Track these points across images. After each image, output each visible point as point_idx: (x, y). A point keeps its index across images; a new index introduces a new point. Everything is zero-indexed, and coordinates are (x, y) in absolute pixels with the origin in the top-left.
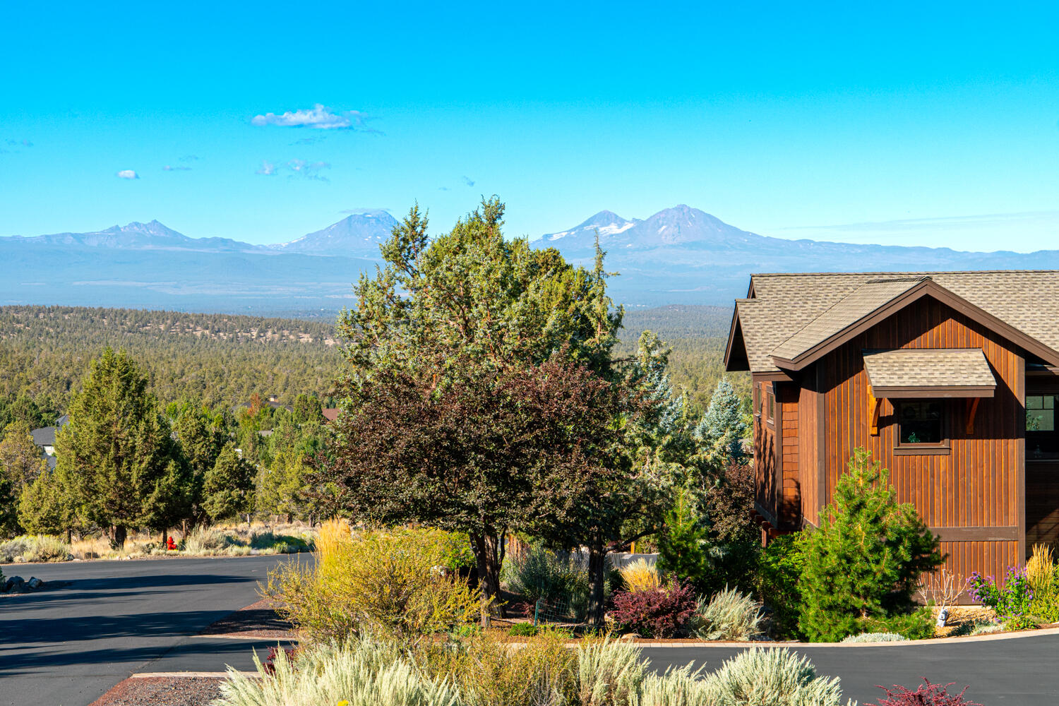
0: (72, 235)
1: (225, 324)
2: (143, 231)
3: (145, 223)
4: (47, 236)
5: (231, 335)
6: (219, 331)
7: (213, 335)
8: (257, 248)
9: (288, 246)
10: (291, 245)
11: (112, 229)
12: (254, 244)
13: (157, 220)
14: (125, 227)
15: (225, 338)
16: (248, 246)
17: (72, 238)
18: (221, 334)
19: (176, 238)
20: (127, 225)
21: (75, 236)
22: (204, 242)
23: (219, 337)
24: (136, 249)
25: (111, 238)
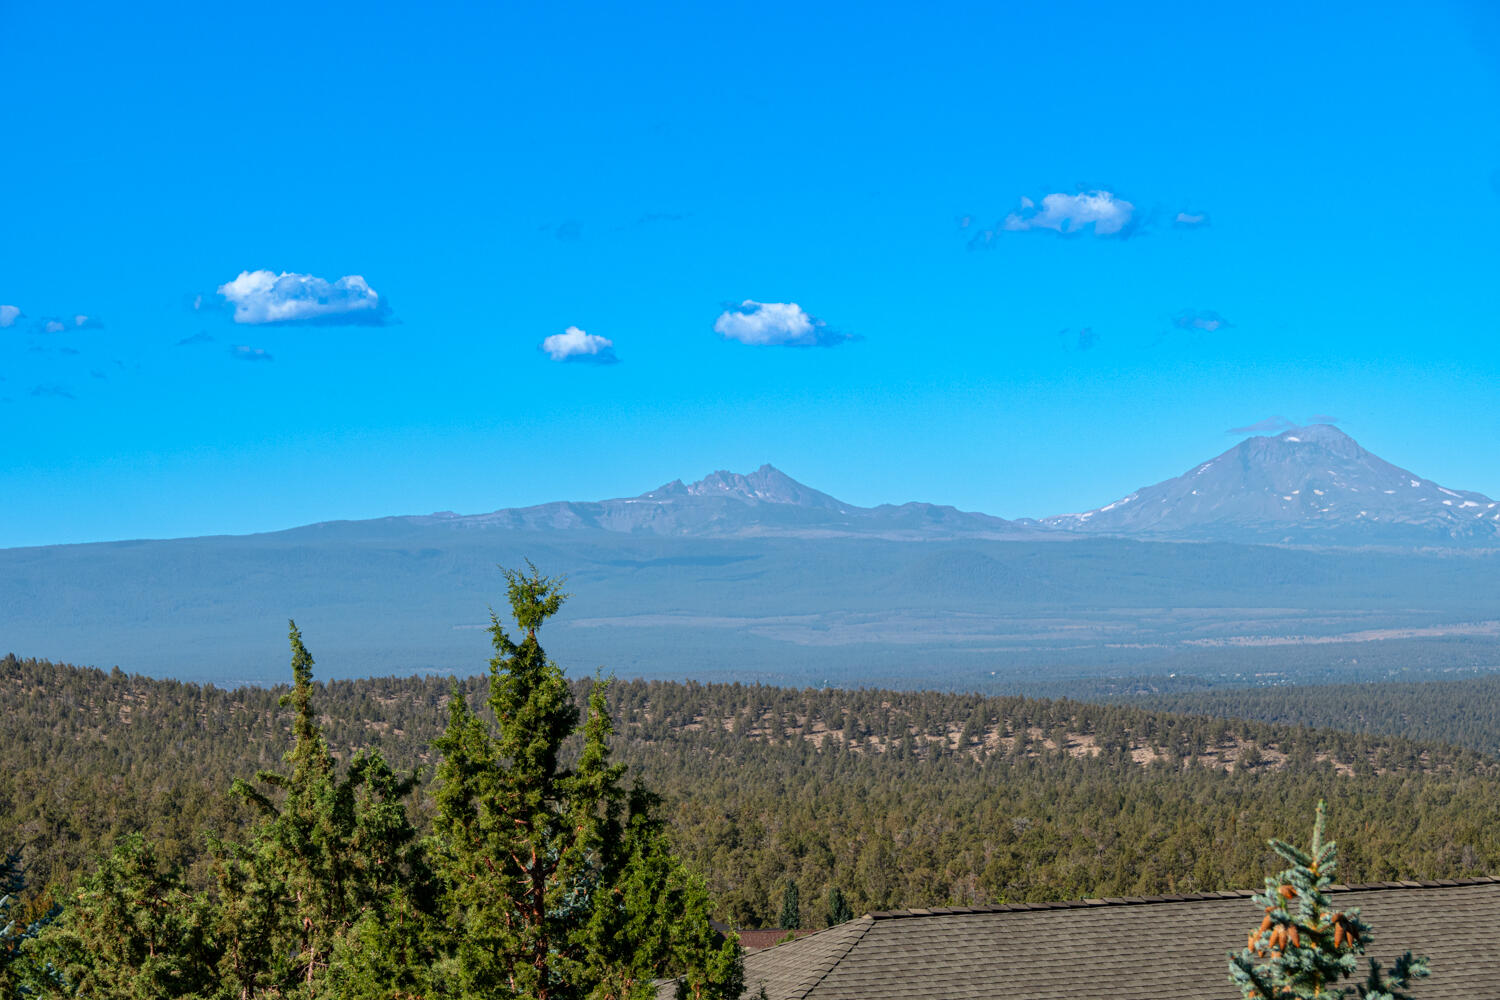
1: (885, 715)
2: (741, 492)
3: (745, 474)
4: (512, 512)
5: (896, 743)
6: (869, 733)
7: (854, 742)
8: (1016, 527)
9: (1091, 520)
10: (1100, 516)
11: (665, 491)
12: (1008, 517)
13: (774, 465)
14: (696, 485)
15: (883, 749)
16: (995, 524)
17: (570, 513)
18: (874, 740)
19: (819, 507)
20: (702, 479)
23: (868, 747)
24: (723, 536)
25: (664, 512)
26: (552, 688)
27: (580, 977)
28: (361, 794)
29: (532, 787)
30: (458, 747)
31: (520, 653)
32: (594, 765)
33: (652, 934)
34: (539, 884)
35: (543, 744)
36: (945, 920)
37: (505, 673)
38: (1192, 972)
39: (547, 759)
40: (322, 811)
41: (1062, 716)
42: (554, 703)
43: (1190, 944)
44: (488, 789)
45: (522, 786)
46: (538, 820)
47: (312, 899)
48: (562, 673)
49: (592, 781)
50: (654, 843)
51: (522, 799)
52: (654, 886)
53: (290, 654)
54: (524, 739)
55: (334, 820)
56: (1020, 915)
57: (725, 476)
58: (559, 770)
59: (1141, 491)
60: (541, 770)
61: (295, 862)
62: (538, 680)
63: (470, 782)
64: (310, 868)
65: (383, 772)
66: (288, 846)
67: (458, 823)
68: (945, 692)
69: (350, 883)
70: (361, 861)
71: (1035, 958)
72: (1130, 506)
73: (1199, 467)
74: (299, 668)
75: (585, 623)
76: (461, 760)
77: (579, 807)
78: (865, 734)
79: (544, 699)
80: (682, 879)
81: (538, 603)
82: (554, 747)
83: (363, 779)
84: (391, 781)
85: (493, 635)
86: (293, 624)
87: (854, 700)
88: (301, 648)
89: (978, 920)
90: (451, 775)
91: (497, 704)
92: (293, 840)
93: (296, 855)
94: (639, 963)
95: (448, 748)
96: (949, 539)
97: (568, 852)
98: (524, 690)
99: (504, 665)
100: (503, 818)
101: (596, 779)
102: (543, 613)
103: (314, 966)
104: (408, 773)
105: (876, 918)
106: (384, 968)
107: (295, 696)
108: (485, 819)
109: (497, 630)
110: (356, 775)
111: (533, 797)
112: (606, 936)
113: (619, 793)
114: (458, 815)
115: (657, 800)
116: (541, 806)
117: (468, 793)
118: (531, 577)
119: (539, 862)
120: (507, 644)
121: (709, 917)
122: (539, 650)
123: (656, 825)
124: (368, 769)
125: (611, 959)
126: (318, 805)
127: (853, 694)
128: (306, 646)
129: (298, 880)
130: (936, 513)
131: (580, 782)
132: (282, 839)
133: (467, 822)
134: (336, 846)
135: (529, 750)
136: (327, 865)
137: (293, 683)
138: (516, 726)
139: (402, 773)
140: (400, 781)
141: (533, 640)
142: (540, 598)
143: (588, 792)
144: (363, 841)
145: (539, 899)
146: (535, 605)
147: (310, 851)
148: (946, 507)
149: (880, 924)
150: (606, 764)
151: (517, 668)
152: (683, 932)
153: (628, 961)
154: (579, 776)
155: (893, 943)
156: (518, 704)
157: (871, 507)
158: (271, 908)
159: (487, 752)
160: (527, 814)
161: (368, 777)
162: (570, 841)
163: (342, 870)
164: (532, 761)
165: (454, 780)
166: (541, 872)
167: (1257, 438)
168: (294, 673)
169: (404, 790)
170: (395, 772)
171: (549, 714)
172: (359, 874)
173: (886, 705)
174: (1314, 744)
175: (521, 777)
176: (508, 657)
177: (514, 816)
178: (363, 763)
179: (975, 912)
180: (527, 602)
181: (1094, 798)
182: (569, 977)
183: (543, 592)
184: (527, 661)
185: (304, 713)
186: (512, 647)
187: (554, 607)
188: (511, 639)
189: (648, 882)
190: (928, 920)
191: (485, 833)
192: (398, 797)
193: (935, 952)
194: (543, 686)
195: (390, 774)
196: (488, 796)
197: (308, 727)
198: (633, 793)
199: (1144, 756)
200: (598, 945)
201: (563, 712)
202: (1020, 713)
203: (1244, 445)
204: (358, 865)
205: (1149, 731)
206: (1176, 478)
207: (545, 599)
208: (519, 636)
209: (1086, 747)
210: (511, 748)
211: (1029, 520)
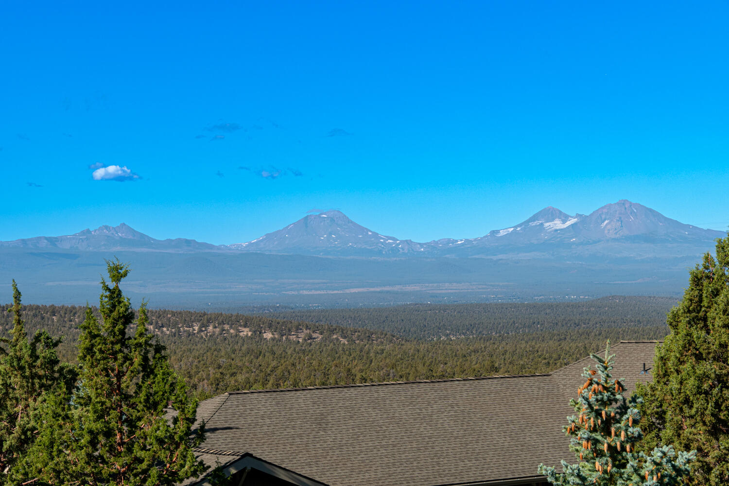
0: (46, 238)
1: (169, 320)
2: (113, 234)
3: (115, 227)
5: (173, 330)
6: (163, 326)
7: (157, 330)
8: (219, 248)
9: (247, 246)
10: (251, 244)
11: (83, 233)
12: (216, 244)
13: (125, 223)
14: (95, 231)
15: (168, 333)
16: (211, 247)
17: (46, 241)
18: (165, 329)
19: (144, 240)
20: (97, 228)
21: (49, 239)
22: (169, 243)
23: (162, 332)
24: (106, 251)
25: (83, 241)
26: (125, 305)
27: (136, 416)
28: (40, 347)
29: (117, 343)
30: (89, 328)
31: (112, 292)
32: (141, 335)
33: (164, 399)
34: (119, 380)
35: (121, 327)
36: (256, 395)
37: (107, 300)
38: (350, 414)
39: (122, 332)
40: (26, 353)
41: (236, 320)
42: (125, 312)
43: (347, 403)
44: (99, 344)
45: (112, 343)
46: (120, 356)
47: (22, 387)
48: (129, 300)
49: (141, 341)
50: (164, 365)
51: (112, 347)
52: (165, 381)
53: (13, 292)
54: (114, 325)
55: (31, 356)
56: (283, 393)
57: (106, 227)
58: (127, 336)
59: (267, 235)
60: (120, 337)
61: (15, 372)
62: (120, 302)
63: (94, 341)
64: (21, 375)
65: (48, 338)
66: (13, 367)
67: (88, 357)
68: (192, 311)
69: (36, 381)
70: (41, 372)
71: (291, 409)
72: (261, 241)
73: (289, 226)
74: (16, 298)
75: (51, 284)
76: (90, 333)
77: (135, 351)
78: (161, 327)
79: (122, 310)
80: (175, 378)
81: (119, 273)
82: (125, 328)
83: (40, 341)
84: (52, 342)
85: (102, 285)
86: (14, 281)
87: (157, 314)
88: (17, 290)
89: (268, 395)
90: (86, 339)
91: (103, 312)
92: (15, 364)
93: (16, 370)
94: (160, 410)
95: (85, 328)
96: (193, 252)
97: (131, 368)
98: (114, 306)
99: (106, 297)
100: (104, 355)
101: (142, 340)
102: (121, 276)
103: (22, 413)
104: (58, 338)
105: (230, 394)
106: (57, 413)
107: (14, 308)
108: (98, 356)
109: (103, 283)
110: (37, 339)
111: (117, 347)
112: (147, 400)
113: (151, 345)
114: (89, 354)
115: (164, 348)
116: (120, 351)
117: (93, 346)
118: (117, 263)
119: (119, 371)
120: (108, 289)
121: (186, 393)
122: (120, 291)
123: (164, 358)
124: (42, 337)
125: (148, 408)
126: (24, 350)
127: (156, 312)
128: (19, 289)
129: (16, 380)
130: (188, 242)
131: (136, 341)
132: (11, 364)
133: (92, 357)
134: (31, 366)
135: (116, 329)
136: (27, 374)
137: (14, 304)
138: (111, 320)
139: (55, 338)
140: (54, 341)
141: (117, 287)
142: (120, 271)
143: (139, 345)
144: (42, 364)
145: (119, 386)
146: (118, 274)
147: (22, 368)
148: (192, 240)
149: (232, 396)
150: (146, 334)
151: (111, 298)
152: (176, 399)
153: (155, 410)
154: (135, 339)
155: (237, 403)
156: (111, 312)
157: (163, 240)
158: (7, 390)
159: (99, 330)
160: (114, 354)
161: (42, 341)
162: (132, 364)
163: (34, 376)
164: (117, 333)
165: (87, 341)
166: (120, 375)
167: (311, 215)
168: (14, 299)
169: (56, 345)
170: (53, 338)
171: (124, 315)
172: (40, 377)
173: (169, 316)
174: (332, 331)
175: (112, 339)
176: (108, 293)
177: (109, 354)
178: (40, 335)
179: (267, 392)
180: (115, 273)
181: (249, 351)
182: (132, 416)
183: (121, 269)
184: (115, 296)
185: (18, 315)
186: (110, 290)
187: (125, 275)
188: (109, 286)
189: (163, 379)
190: (249, 395)
191: (99, 360)
192: (53, 347)
193: (253, 407)
194: (122, 305)
195: (51, 339)
196: (99, 347)
197: (19, 320)
198: (155, 345)
199: (268, 335)
200: (144, 404)
201: (129, 314)
202: (221, 319)
203: (306, 218)
204: (40, 374)
205: (270, 326)
206: (280, 230)
207: (122, 272)
208: (112, 285)
209: (246, 332)
210: (109, 328)
211: (224, 245)
